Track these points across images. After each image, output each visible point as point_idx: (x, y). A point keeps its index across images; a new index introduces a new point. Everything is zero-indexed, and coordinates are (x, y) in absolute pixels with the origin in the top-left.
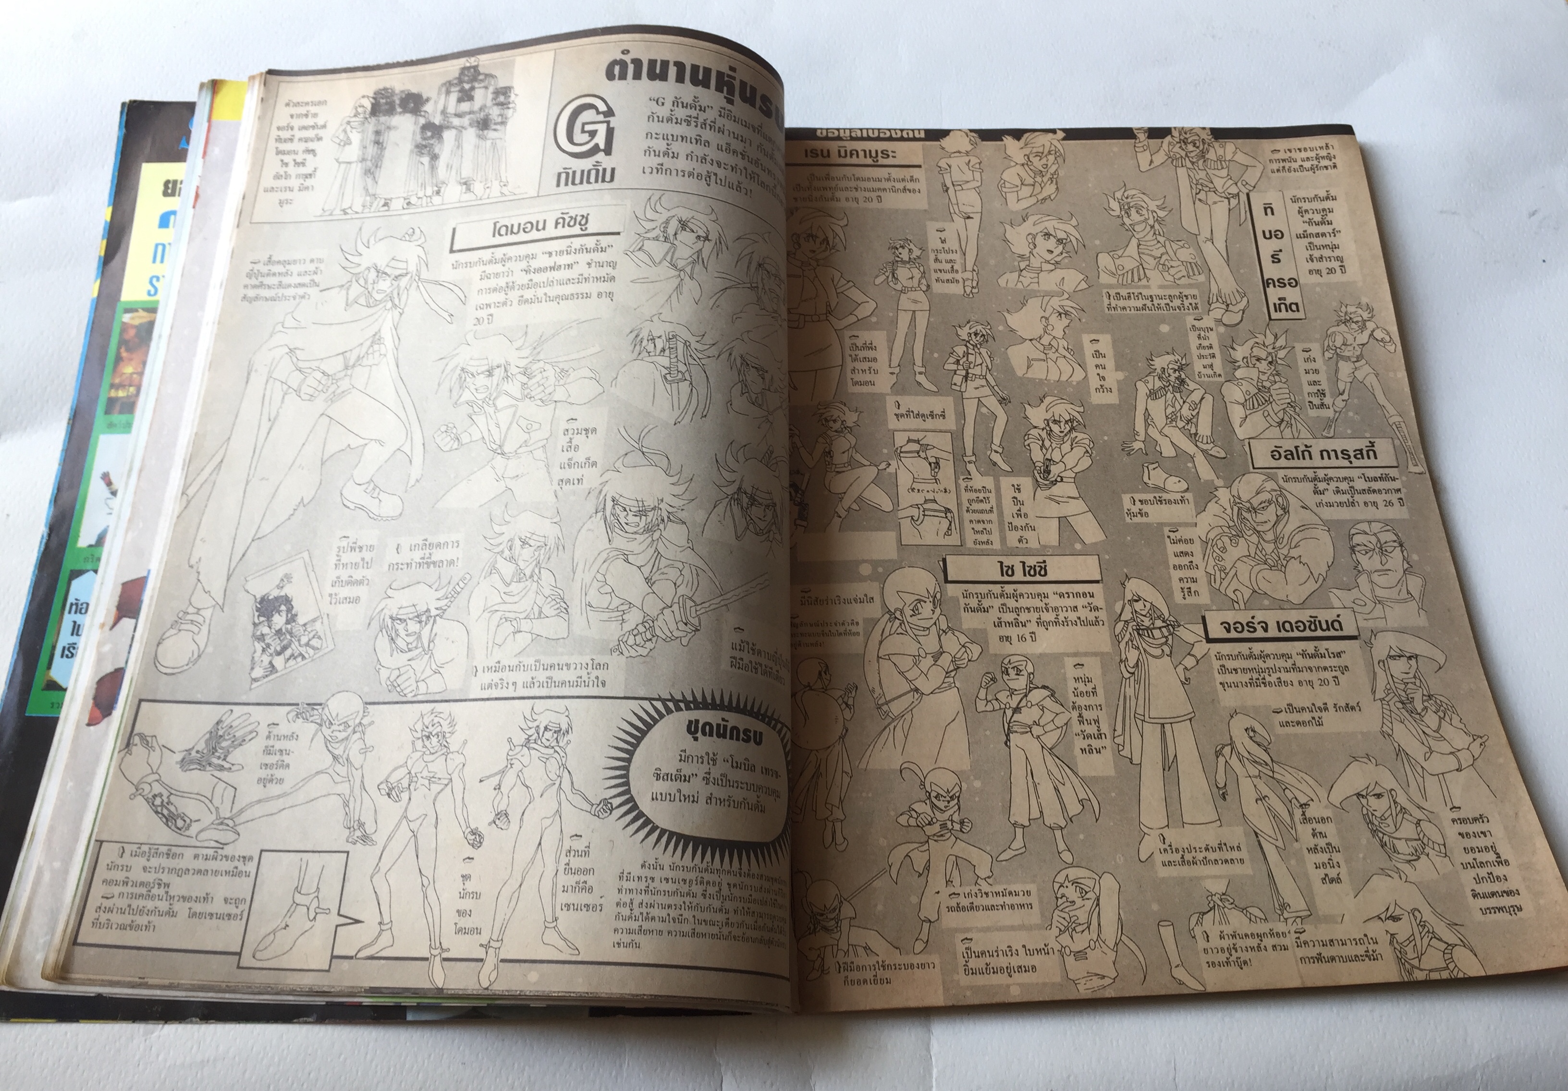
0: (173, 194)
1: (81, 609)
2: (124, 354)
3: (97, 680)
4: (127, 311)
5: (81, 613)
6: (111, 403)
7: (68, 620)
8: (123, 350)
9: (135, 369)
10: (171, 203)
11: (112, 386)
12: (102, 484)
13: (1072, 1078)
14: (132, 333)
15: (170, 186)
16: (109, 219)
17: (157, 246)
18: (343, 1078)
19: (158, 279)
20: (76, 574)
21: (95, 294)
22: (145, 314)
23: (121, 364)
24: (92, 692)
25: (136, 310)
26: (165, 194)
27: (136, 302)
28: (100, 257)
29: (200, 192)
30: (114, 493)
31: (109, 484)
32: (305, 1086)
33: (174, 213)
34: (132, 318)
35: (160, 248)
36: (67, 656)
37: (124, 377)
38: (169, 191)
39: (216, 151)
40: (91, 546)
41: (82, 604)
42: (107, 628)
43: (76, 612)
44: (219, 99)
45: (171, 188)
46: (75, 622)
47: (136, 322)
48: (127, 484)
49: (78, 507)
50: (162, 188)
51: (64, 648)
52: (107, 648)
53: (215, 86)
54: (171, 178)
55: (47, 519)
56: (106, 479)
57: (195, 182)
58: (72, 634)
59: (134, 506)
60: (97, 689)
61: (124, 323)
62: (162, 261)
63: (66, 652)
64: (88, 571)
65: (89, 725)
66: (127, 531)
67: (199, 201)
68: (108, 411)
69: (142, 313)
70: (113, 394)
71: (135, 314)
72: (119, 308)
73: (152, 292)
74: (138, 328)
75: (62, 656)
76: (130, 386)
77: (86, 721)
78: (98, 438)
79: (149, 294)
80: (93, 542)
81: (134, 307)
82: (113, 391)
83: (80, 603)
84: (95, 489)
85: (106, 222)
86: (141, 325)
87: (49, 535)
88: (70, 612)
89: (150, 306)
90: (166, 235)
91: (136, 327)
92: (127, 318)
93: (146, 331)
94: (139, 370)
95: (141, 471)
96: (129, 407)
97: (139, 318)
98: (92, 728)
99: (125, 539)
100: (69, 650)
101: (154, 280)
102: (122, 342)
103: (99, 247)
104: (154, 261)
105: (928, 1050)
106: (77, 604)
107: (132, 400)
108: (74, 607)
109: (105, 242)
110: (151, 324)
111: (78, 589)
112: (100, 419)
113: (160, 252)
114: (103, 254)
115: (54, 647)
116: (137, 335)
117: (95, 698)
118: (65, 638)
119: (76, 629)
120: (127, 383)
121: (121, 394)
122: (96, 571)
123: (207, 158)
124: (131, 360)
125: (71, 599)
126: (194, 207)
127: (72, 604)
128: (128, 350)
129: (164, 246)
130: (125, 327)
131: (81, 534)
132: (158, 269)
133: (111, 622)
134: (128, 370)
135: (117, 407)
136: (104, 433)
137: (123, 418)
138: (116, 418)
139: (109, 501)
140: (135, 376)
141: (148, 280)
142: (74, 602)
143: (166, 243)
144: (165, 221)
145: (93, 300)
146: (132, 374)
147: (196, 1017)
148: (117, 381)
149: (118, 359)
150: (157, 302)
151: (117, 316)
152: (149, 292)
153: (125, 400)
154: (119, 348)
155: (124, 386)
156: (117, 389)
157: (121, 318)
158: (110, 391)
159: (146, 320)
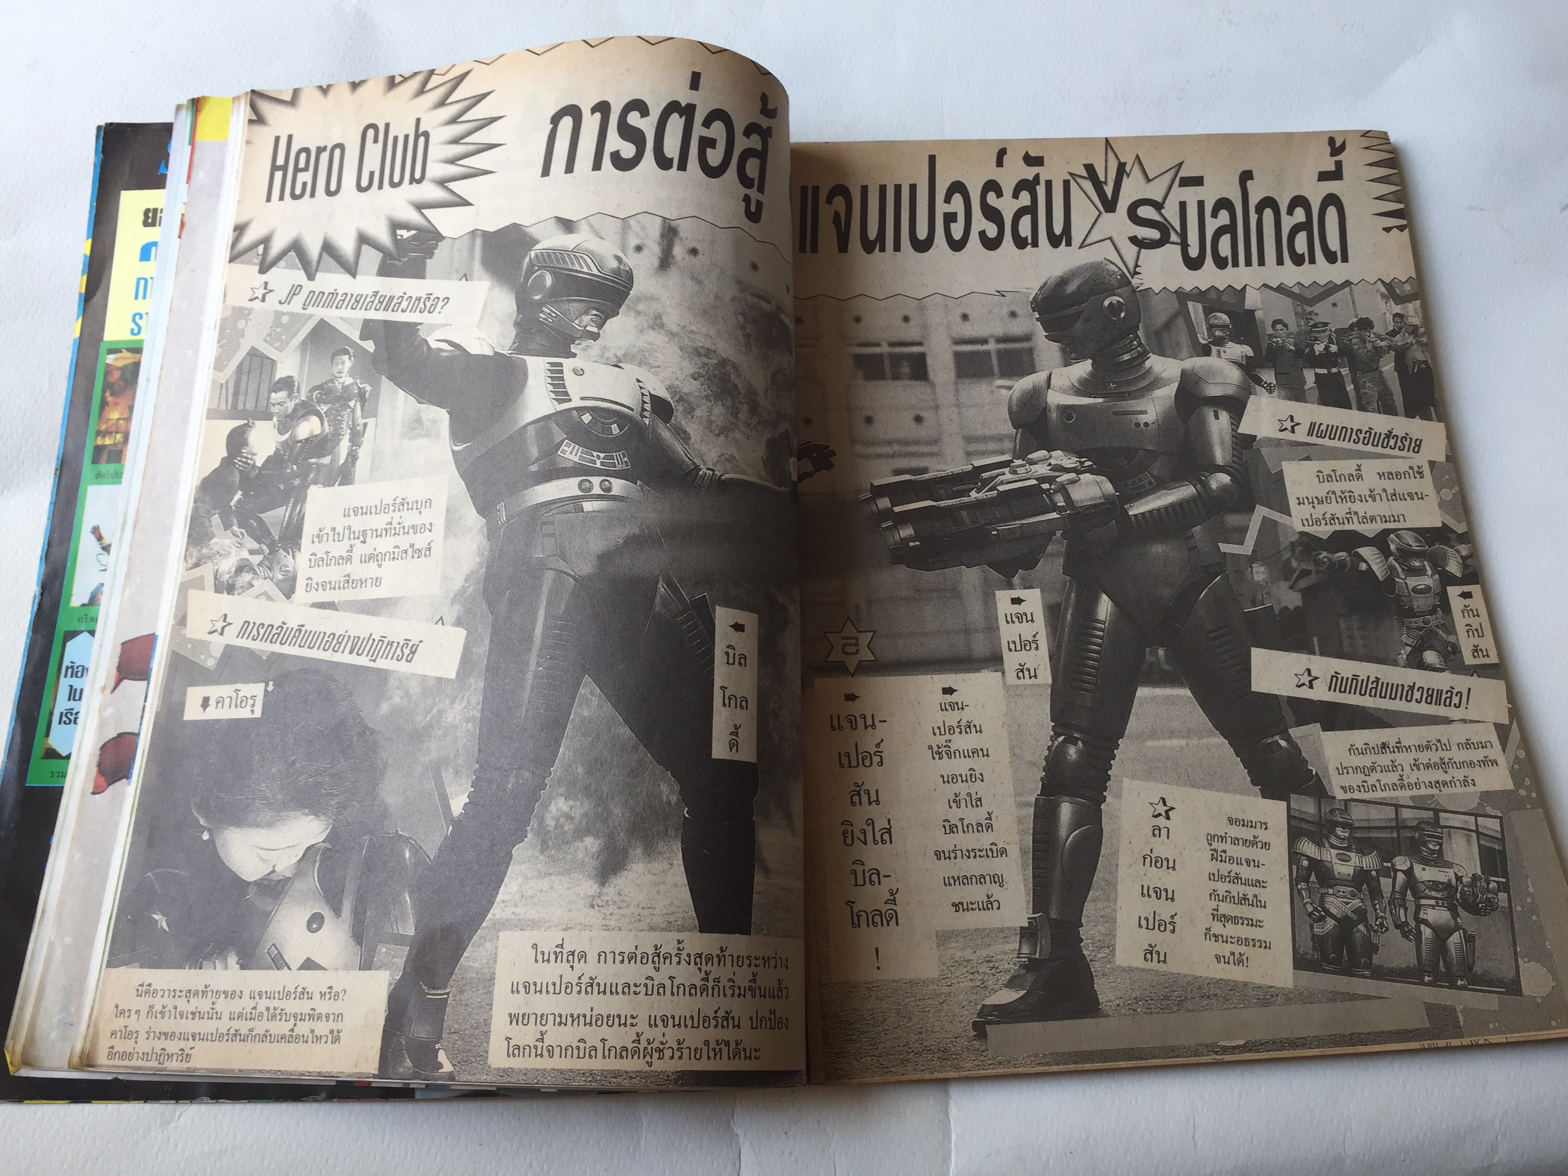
0: (153, 224)
1: (77, 672)
2: (110, 399)
3: (100, 746)
4: (111, 351)
5: (77, 677)
6: (98, 450)
7: (65, 683)
8: (108, 394)
9: (122, 414)
10: (152, 234)
11: (99, 433)
12: (93, 539)
13: (1090, 1140)
14: (117, 375)
15: (150, 215)
16: (88, 253)
17: (139, 280)
18: (361, 1163)
19: (141, 317)
20: (71, 635)
21: (77, 334)
22: (129, 355)
23: (107, 409)
24: (96, 759)
25: (119, 351)
26: (146, 224)
27: (118, 342)
28: (80, 293)
29: (185, 220)
30: (106, 549)
31: (100, 538)
32: (323, 1172)
33: (155, 244)
34: (116, 360)
35: (142, 282)
36: (65, 723)
37: (110, 423)
38: (150, 221)
39: (200, 175)
40: (84, 605)
41: (78, 667)
42: (108, 691)
43: (72, 676)
44: (202, 117)
45: (151, 218)
46: (71, 686)
47: (120, 364)
48: (121, 539)
49: (69, 564)
50: (142, 218)
51: (62, 713)
52: (109, 712)
53: (196, 104)
54: (151, 207)
55: (38, 577)
56: (96, 532)
57: (180, 210)
58: (69, 700)
59: (130, 560)
60: (101, 756)
61: (108, 365)
62: (144, 298)
63: (64, 718)
64: (82, 632)
65: (94, 793)
66: (124, 588)
67: (185, 229)
68: (95, 461)
69: (125, 354)
70: (100, 441)
71: (119, 355)
72: (103, 349)
73: (136, 331)
74: (123, 369)
75: (60, 723)
76: (117, 433)
77: (91, 790)
78: (86, 489)
79: (132, 333)
80: (86, 601)
82: (99, 438)
83: (76, 665)
84: (86, 545)
85: (85, 255)
86: (125, 366)
87: (42, 594)
88: (66, 676)
89: (133, 346)
90: (147, 269)
91: (120, 369)
92: (110, 359)
93: (132, 373)
94: (125, 416)
95: (135, 523)
96: (117, 455)
97: (122, 360)
98: (97, 796)
99: (123, 596)
100: (66, 716)
101: (137, 317)
102: (107, 386)
103: (78, 283)
104: (136, 298)
105: (947, 1115)
106: (72, 667)
107: (119, 448)
108: (70, 670)
109: (85, 277)
110: (137, 365)
111: (74, 651)
112: (87, 469)
113: (142, 287)
114: (83, 290)
115: (51, 714)
116: (123, 377)
117: (99, 765)
118: (62, 704)
119: (75, 694)
120: (113, 429)
121: (108, 441)
122: (92, 633)
123: (192, 182)
124: (117, 404)
125: (66, 663)
126: (180, 237)
127: (67, 668)
128: (112, 395)
129: (146, 280)
130: (109, 369)
131: (73, 593)
132: (141, 306)
133: (112, 685)
134: (115, 415)
135: (105, 456)
136: (91, 484)
137: (112, 467)
138: (105, 467)
139: (100, 557)
140: (121, 422)
141: (131, 318)
142: (70, 665)
143: (148, 277)
144: (146, 253)
145: (75, 340)
146: (119, 419)
147: (207, 1096)
148: (103, 427)
149: (104, 404)
150: (142, 341)
151: (100, 357)
152: (132, 330)
153: (112, 448)
154: (104, 392)
155: (111, 433)
156: (104, 437)
157: (105, 359)
158: (96, 438)
159: (130, 361)
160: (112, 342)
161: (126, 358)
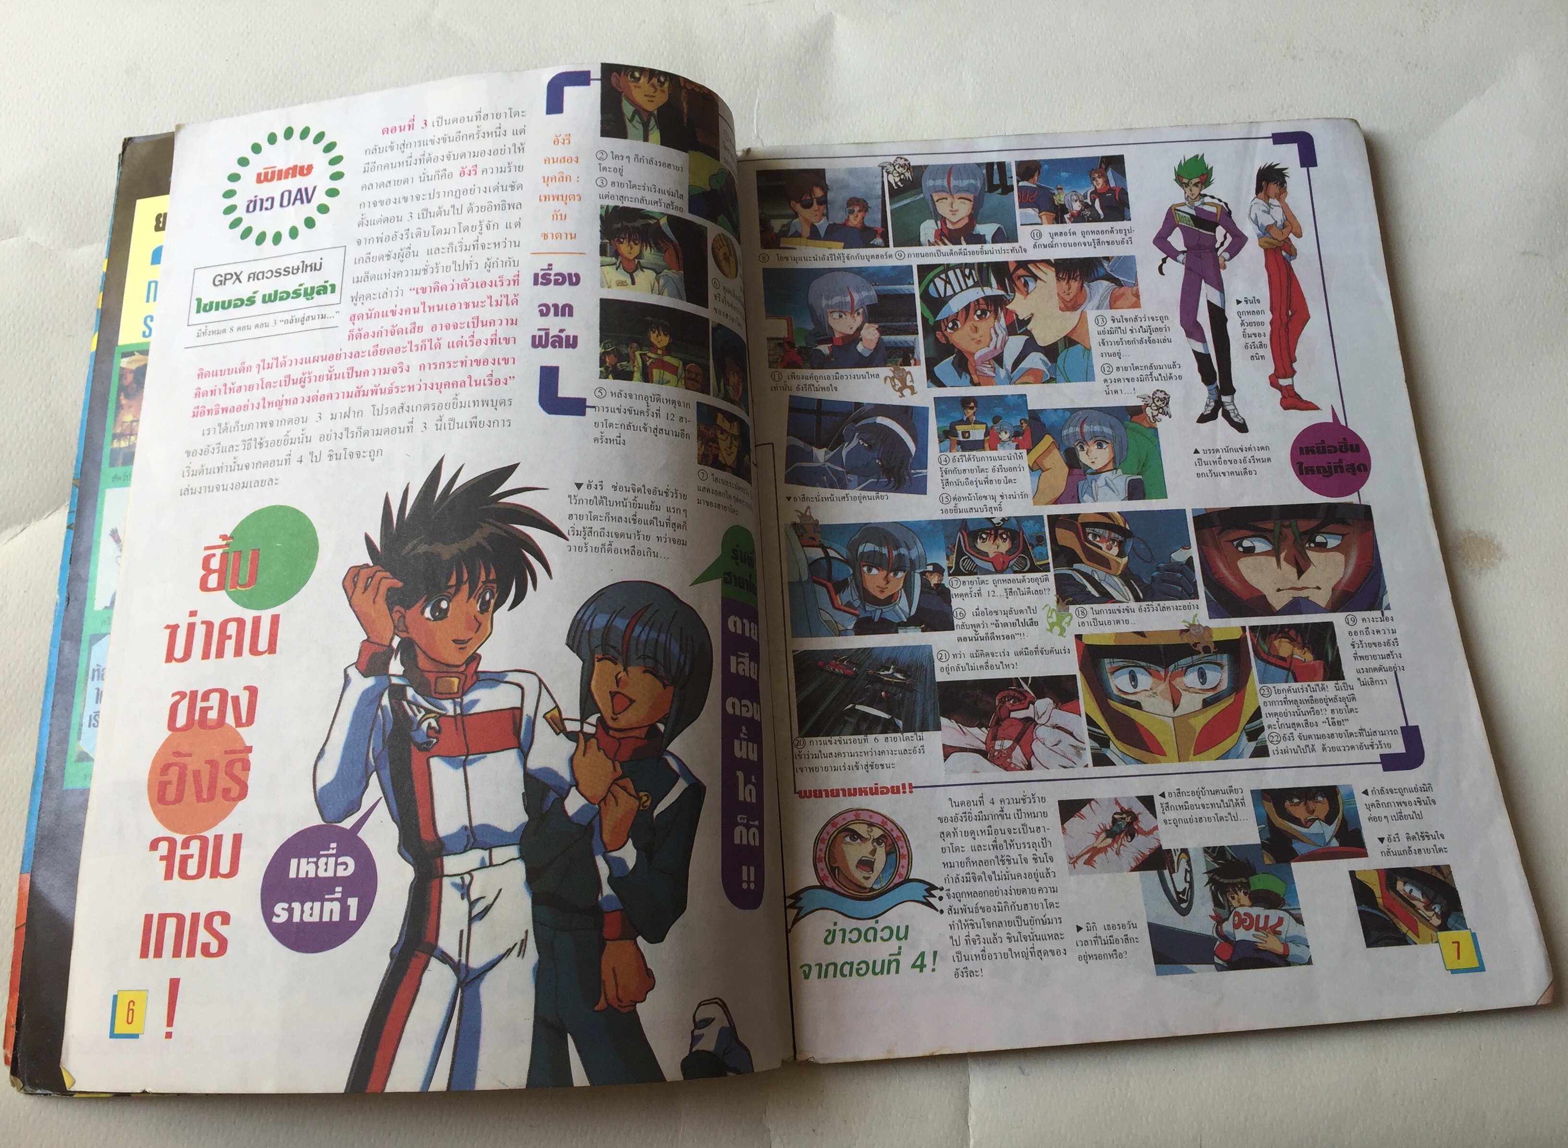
0: (163, 229)
1: (103, 674)
2: (124, 402)
4: (125, 355)
5: (103, 679)
7: (92, 686)
8: (122, 397)
9: (134, 416)
10: (162, 238)
11: (115, 436)
12: (111, 540)
14: (130, 378)
15: (162, 219)
16: (105, 271)
17: (150, 283)
19: (152, 318)
20: (97, 638)
21: (94, 348)
22: (140, 357)
23: (122, 412)
25: (131, 354)
26: (157, 228)
28: (97, 311)
30: (121, 547)
31: (118, 540)
33: (164, 248)
34: (129, 363)
35: (153, 285)
36: (95, 726)
37: (125, 425)
38: (161, 225)
40: (106, 608)
41: (103, 670)
43: (98, 679)
45: (160, 223)
46: (98, 689)
47: (134, 367)
50: (154, 223)
51: (90, 716)
54: (162, 212)
56: (114, 534)
58: (97, 701)
61: (122, 369)
62: (155, 300)
63: (93, 721)
64: (103, 635)
69: (138, 356)
70: (116, 445)
71: (133, 358)
73: (147, 334)
74: (135, 372)
75: (90, 726)
76: (129, 435)
78: (104, 492)
79: (144, 335)
80: (107, 604)
81: (130, 350)
82: (115, 441)
84: (105, 547)
85: (102, 273)
86: (138, 369)
88: (93, 679)
90: (157, 272)
91: (131, 371)
92: (124, 363)
96: (130, 457)
100: (94, 718)
101: (149, 319)
102: (121, 389)
104: (148, 301)
106: (98, 670)
107: (131, 450)
109: (102, 294)
110: (145, 366)
111: (100, 654)
112: (105, 472)
113: (152, 290)
114: (100, 308)
115: (82, 716)
116: (133, 379)
118: (90, 708)
119: (99, 696)
120: (127, 432)
121: (124, 444)
122: (108, 636)
124: (130, 407)
125: (93, 666)
127: (94, 671)
128: (127, 396)
129: (156, 283)
130: (123, 372)
131: (96, 596)
132: (151, 308)
134: (128, 418)
135: (120, 459)
136: (109, 488)
138: (119, 470)
139: (118, 560)
140: (135, 424)
141: (143, 321)
142: (96, 668)
143: (157, 280)
144: (156, 257)
145: (92, 353)
146: (132, 422)
148: (119, 430)
149: (119, 407)
150: (148, 344)
152: (144, 333)
153: (126, 450)
154: (118, 396)
156: (119, 440)
157: (119, 363)
158: (113, 441)
159: (141, 364)
160: (125, 346)
161: (136, 361)
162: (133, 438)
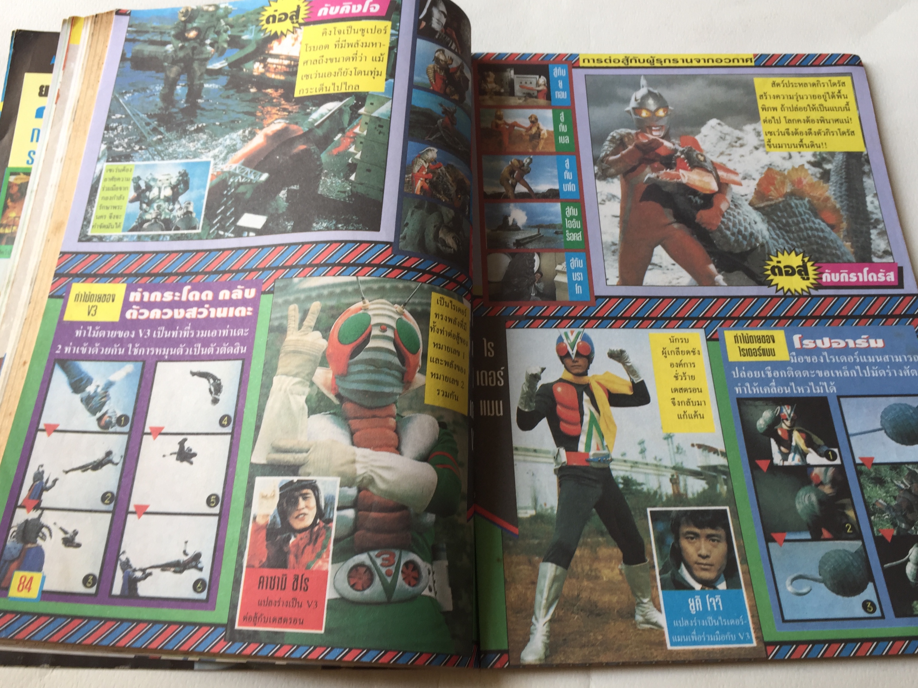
0: (46, 95)
2: (10, 204)
4: (12, 174)
8: (9, 200)
9: (17, 214)
10: (43, 101)
14: (15, 189)
15: (44, 89)
17: (34, 130)
19: (34, 153)
22: (25, 176)
23: (8, 211)
25: (17, 174)
26: (40, 94)
27: (18, 168)
29: (60, 93)
33: (45, 108)
34: (16, 179)
35: (36, 132)
37: (10, 219)
38: (43, 93)
39: (70, 66)
44: (75, 29)
45: (44, 91)
47: (19, 182)
50: (38, 91)
53: (73, 21)
54: (44, 84)
57: (58, 87)
61: (10, 183)
62: (37, 142)
67: (60, 99)
69: (22, 176)
71: (18, 177)
72: (7, 172)
73: (30, 162)
74: (20, 186)
76: (14, 225)
79: (28, 162)
86: (21, 184)
90: (38, 123)
91: (18, 185)
92: (12, 179)
101: (32, 154)
102: (9, 195)
104: (32, 140)
113: (36, 135)
116: (20, 191)
120: (11, 223)
121: (7, 231)
123: (66, 70)
124: (15, 208)
126: (56, 103)
128: (13, 201)
129: (38, 131)
130: (10, 186)
132: (34, 146)
134: (12, 215)
137: (8, 247)
140: (17, 219)
141: (27, 153)
143: (40, 129)
144: (40, 113)
146: (15, 217)
147: (48, 663)
148: (5, 222)
151: (5, 177)
153: (9, 235)
154: (6, 199)
155: (9, 226)
156: (5, 228)
157: (8, 178)
159: (23, 181)
160: (13, 168)
161: (21, 179)
162: (14, 228)
